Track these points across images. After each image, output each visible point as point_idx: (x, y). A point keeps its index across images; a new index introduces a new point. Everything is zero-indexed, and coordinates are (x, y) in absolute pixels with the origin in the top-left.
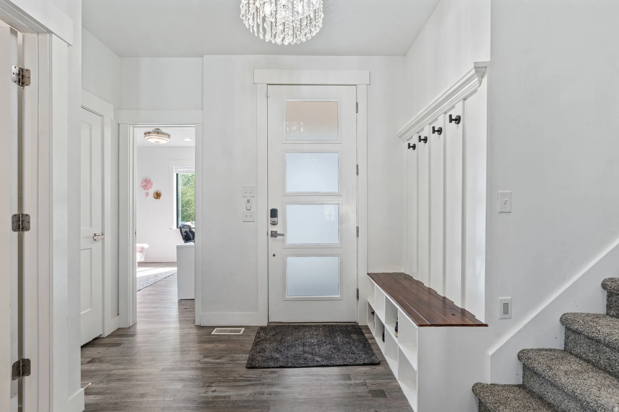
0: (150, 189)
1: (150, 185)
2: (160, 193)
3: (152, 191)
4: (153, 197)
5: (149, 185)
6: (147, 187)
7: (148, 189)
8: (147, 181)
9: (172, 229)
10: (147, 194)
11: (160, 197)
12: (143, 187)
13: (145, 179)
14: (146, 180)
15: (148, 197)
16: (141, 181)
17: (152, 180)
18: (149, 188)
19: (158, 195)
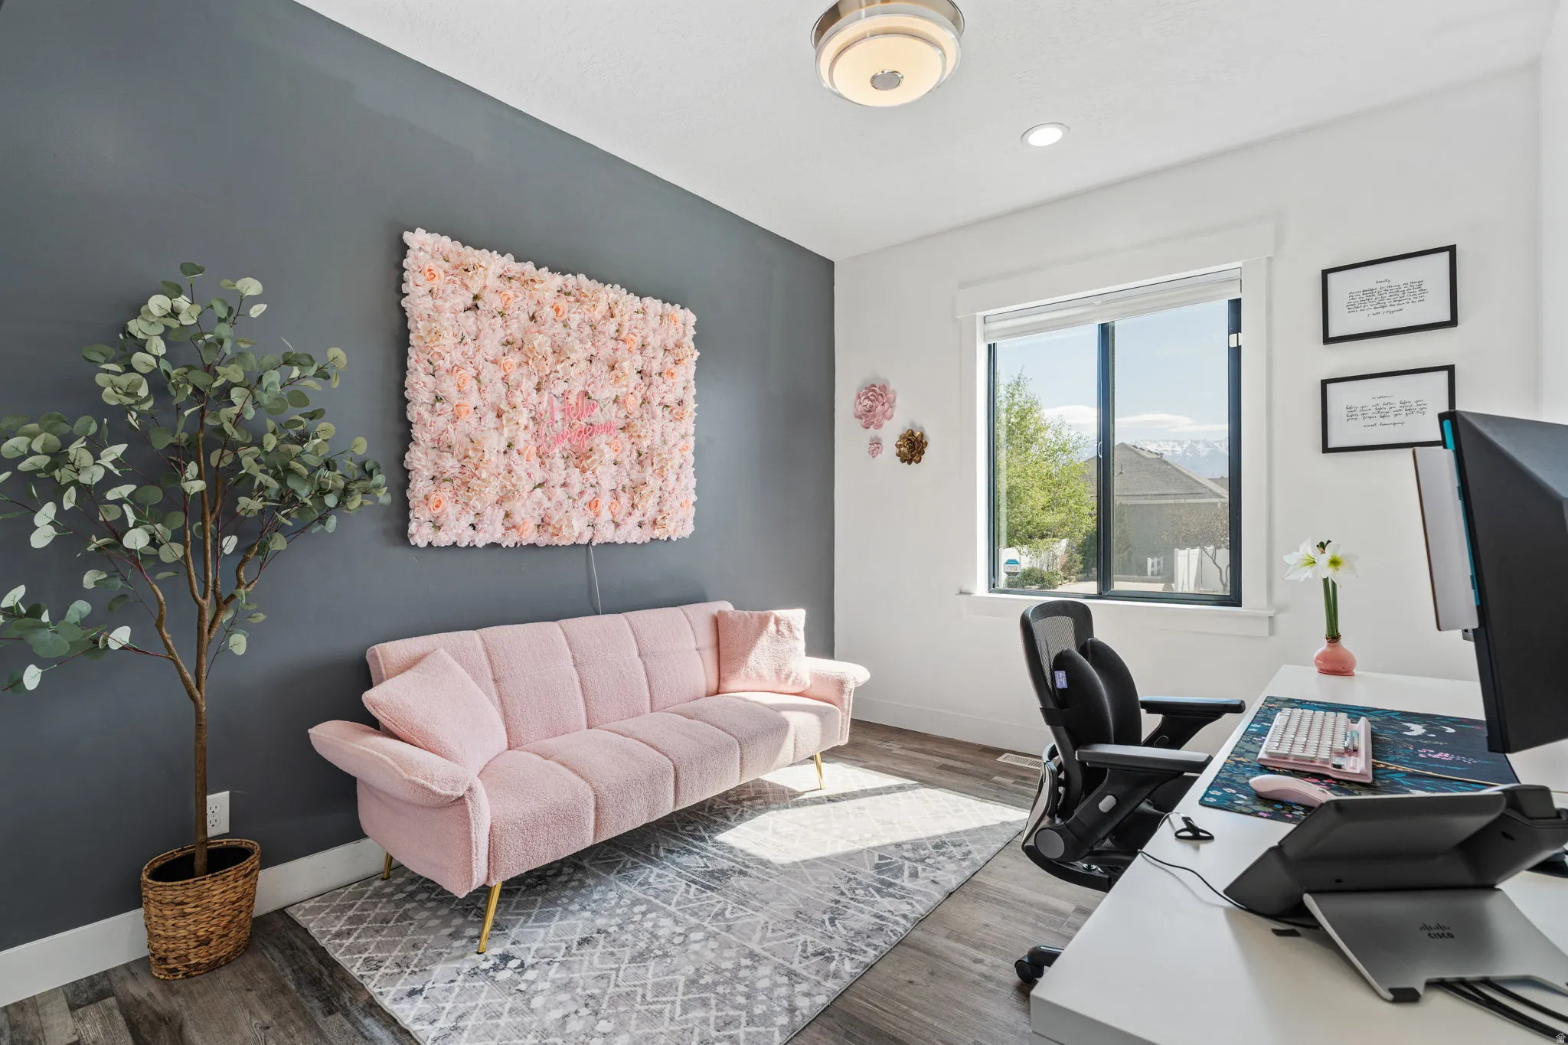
0: (886, 423)
1: (886, 405)
2: (922, 435)
3: (891, 433)
4: (898, 455)
5: (880, 408)
6: (874, 416)
7: (879, 426)
8: (874, 391)
9: (968, 593)
10: (876, 443)
11: (922, 452)
12: (860, 418)
13: (868, 385)
14: (871, 387)
15: (879, 456)
16: (854, 396)
17: (892, 386)
18: (880, 418)
19: (913, 447)
